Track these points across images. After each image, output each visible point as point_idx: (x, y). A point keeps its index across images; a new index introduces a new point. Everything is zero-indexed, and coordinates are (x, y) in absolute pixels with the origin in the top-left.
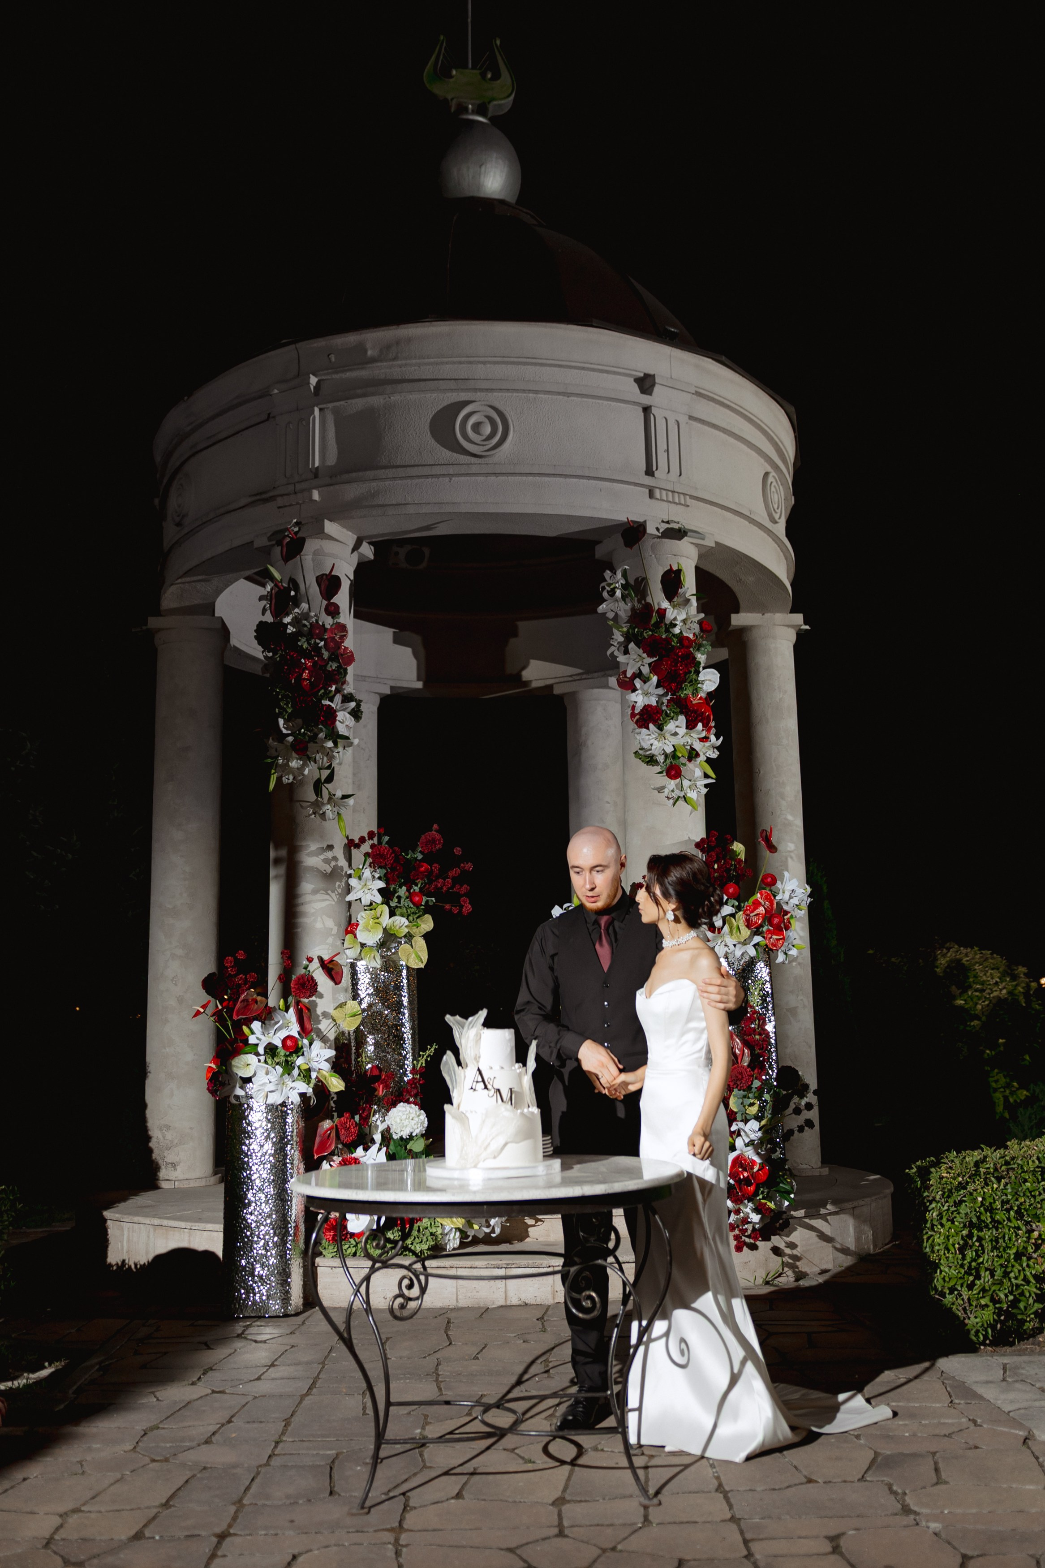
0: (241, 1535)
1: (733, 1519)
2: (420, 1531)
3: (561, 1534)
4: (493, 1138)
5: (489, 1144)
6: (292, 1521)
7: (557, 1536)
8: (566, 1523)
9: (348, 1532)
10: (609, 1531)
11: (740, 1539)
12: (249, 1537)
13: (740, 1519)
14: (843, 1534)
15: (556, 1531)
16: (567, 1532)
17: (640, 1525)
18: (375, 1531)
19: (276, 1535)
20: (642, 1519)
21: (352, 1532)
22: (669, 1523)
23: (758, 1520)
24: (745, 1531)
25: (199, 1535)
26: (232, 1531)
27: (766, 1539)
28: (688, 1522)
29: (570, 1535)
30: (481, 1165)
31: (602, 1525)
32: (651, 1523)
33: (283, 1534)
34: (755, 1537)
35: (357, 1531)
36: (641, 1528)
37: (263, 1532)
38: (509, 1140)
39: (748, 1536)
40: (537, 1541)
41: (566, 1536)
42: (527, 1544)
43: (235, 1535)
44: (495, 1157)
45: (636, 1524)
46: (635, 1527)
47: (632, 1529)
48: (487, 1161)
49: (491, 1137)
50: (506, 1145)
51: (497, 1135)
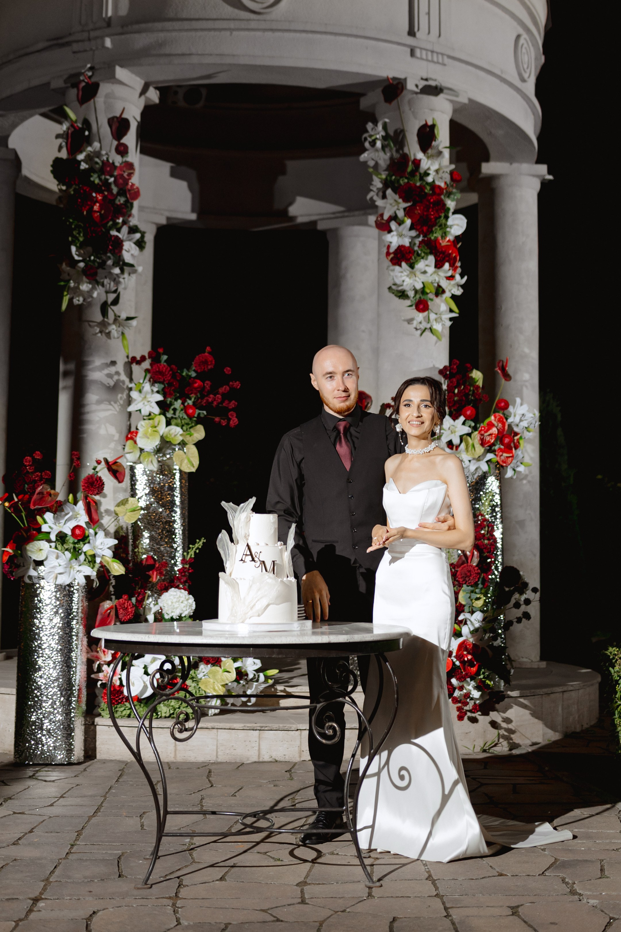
1: (437, 895)
3: (303, 902)
4: (258, 600)
5: (255, 605)
6: (90, 892)
7: (299, 903)
8: (306, 896)
9: (136, 899)
10: (341, 901)
11: (442, 907)
14: (522, 905)
15: (300, 900)
16: (307, 901)
17: (365, 898)
18: (157, 898)
19: (79, 899)
20: (367, 895)
21: (139, 899)
23: (457, 897)
24: (446, 902)
25: (18, 899)
26: (43, 897)
27: (462, 907)
28: (403, 897)
29: (310, 903)
30: (248, 621)
31: (335, 898)
32: (373, 897)
33: (84, 899)
34: (454, 906)
35: (143, 898)
36: (365, 900)
37: (68, 898)
38: (271, 602)
39: (448, 905)
40: (285, 906)
41: (307, 904)
42: (277, 907)
43: (46, 899)
44: (259, 616)
45: (362, 897)
46: (361, 899)
47: (358, 901)
48: (252, 618)
49: (257, 599)
50: (268, 606)
51: (261, 598)
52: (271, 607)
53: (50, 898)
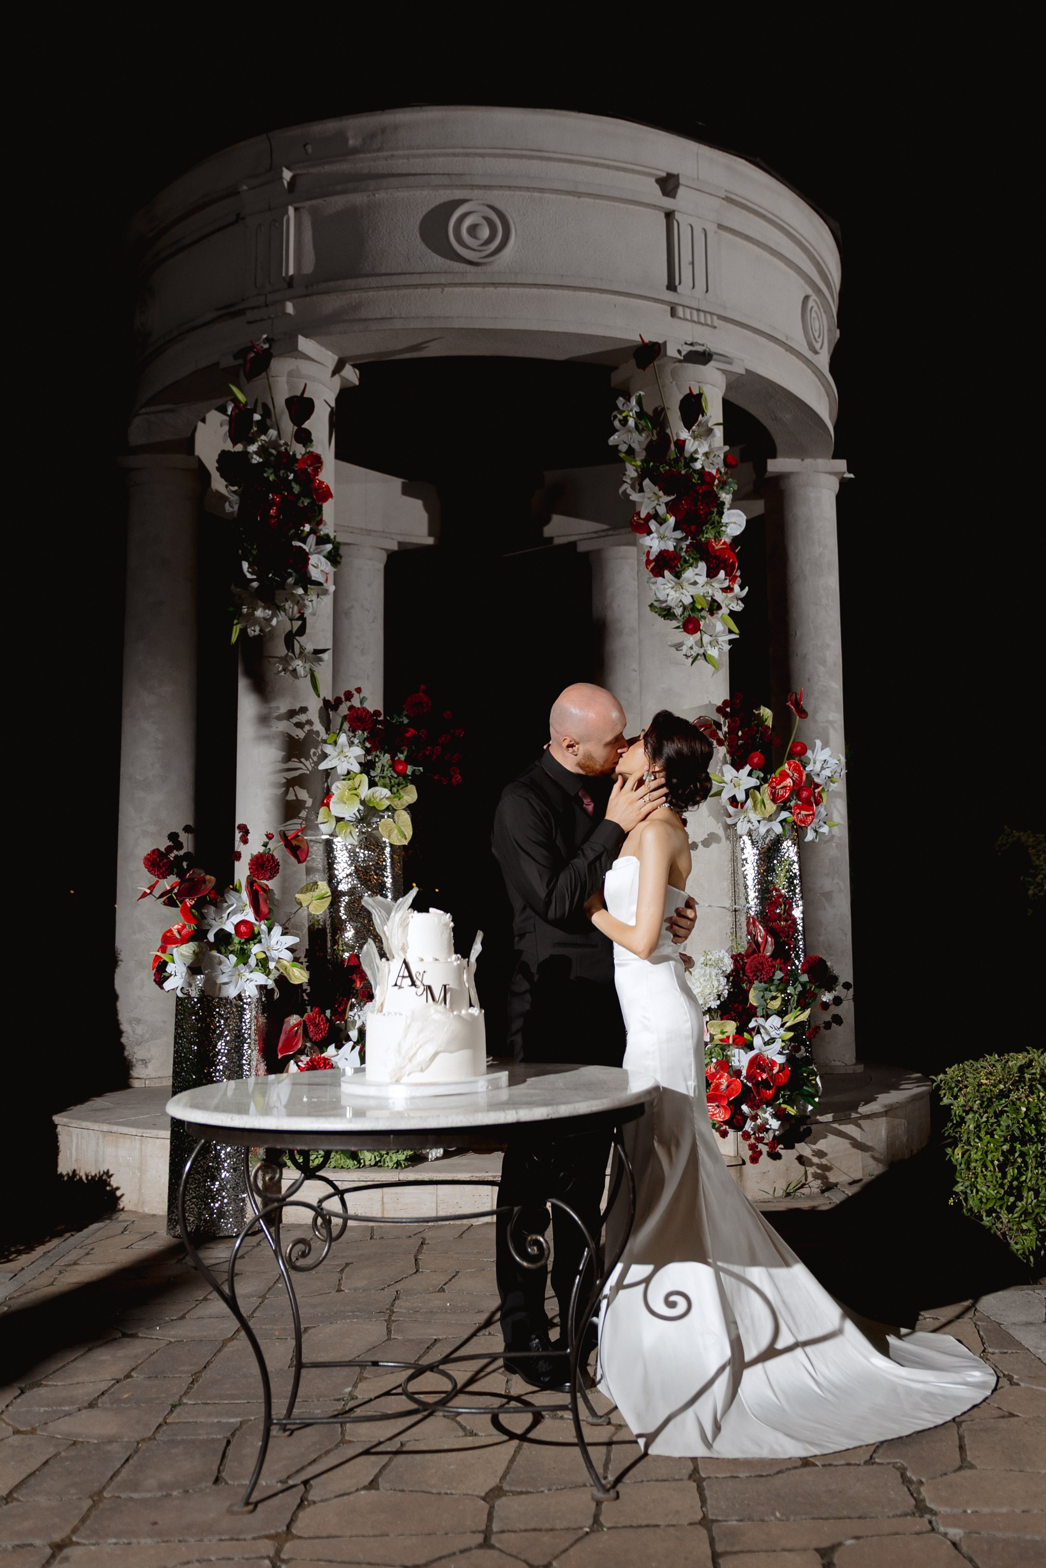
0: (85, 1545)
1: (705, 1522)
2: (310, 1538)
3: (486, 1544)
4: (421, 1047)
5: (415, 1054)
6: (155, 1523)
7: (480, 1546)
8: (495, 1527)
9: (221, 1540)
10: (546, 1538)
11: (709, 1552)
12: (92, 1548)
13: (713, 1521)
14: (840, 1544)
15: (480, 1538)
16: (494, 1540)
17: (587, 1530)
18: (254, 1539)
19: (129, 1544)
20: (590, 1521)
21: (226, 1540)
22: (624, 1527)
23: (735, 1523)
24: (716, 1539)
25: (31, 1545)
26: (74, 1539)
27: (742, 1552)
28: (647, 1526)
29: (497, 1545)
30: (405, 1080)
31: (540, 1530)
32: (602, 1526)
33: (139, 1543)
34: (728, 1549)
35: (232, 1539)
36: (587, 1533)
37: (114, 1540)
38: (440, 1049)
39: (720, 1548)
40: (454, 1554)
41: (492, 1547)
42: (440, 1558)
43: (78, 1544)
44: (422, 1070)
45: (581, 1528)
46: (580, 1533)
47: (575, 1537)
48: (412, 1075)
49: (418, 1046)
50: (436, 1055)
51: (425, 1043)
52: (441, 1055)
53: (83, 1541)
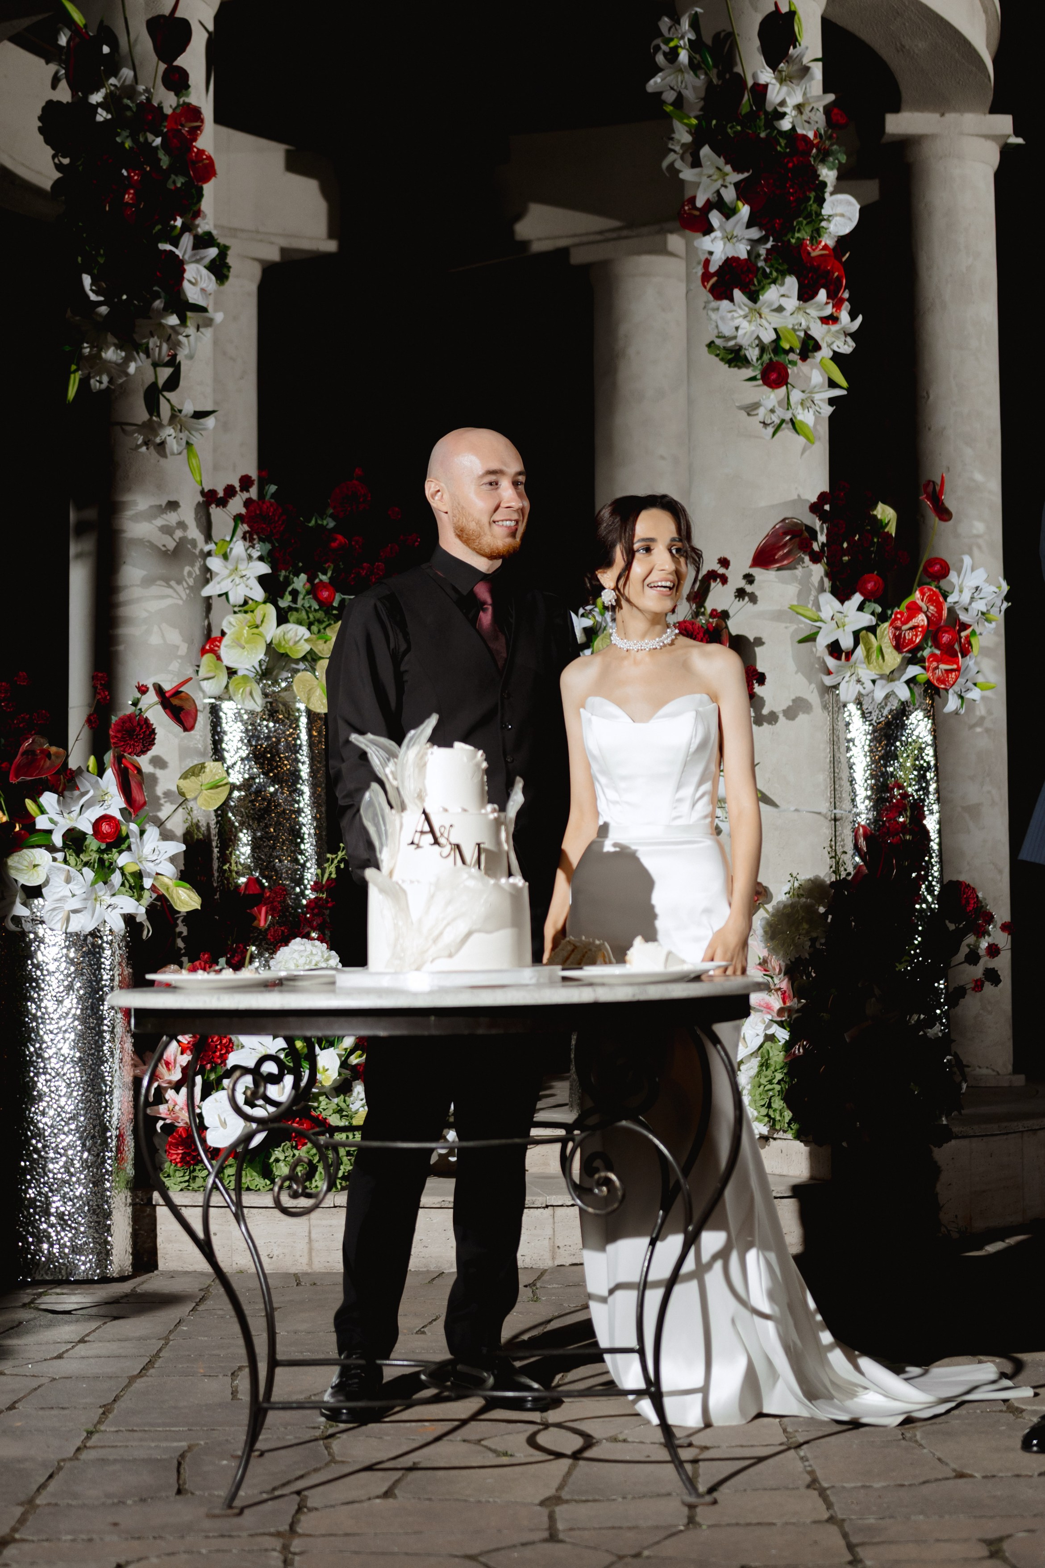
0: (33, 1541)
1: (831, 1520)
2: (324, 1536)
3: (553, 1537)
4: (448, 924)
5: (441, 933)
6: (115, 1524)
7: (545, 1541)
8: (560, 1526)
9: (207, 1537)
11: (842, 1543)
12: (45, 1544)
13: (843, 1520)
14: (1009, 1536)
15: (546, 1534)
16: (561, 1536)
17: (682, 1528)
18: (251, 1536)
19: (90, 1540)
20: (685, 1521)
21: (214, 1537)
22: (729, 1525)
23: (872, 1521)
24: (850, 1533)
26: (17, 1536)
27: (883, 1542)
28: (759, 1524)
29: (567, 1540)
30: (428, 967)
31: (620, 1528)
32: (698, 1525)
33: (101, 1539)
34: (866, 1540)
35: (223, 1536)
36: (681, 1531)
37: (69, 1537)
38: (474, 927)
39: (854, 1540)
40: (514, 1546)
41: (561, 1541)
42: (497, 1550)
43: (23, 1540)
44: (450, 956)
45: (676, 1526)
46: (674, 1530)
47: (669, 1532)
48: (436, 961)
49: (445, 921)
50: (469, 934)
51: (454, 919)
52: (475, 937)
53: (30, 1538)
